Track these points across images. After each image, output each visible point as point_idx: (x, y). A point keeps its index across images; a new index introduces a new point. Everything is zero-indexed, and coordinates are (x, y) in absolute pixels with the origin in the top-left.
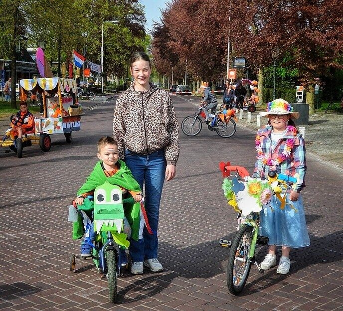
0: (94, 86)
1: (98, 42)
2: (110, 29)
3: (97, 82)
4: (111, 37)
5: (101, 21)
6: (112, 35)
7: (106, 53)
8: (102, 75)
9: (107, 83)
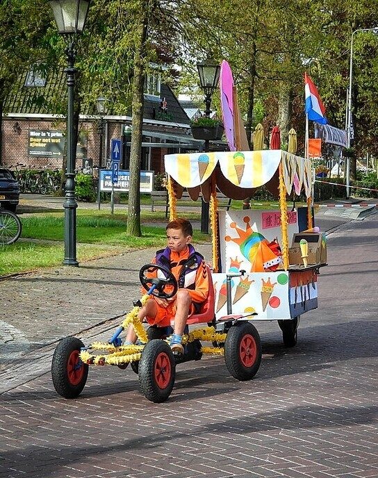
0: (330, 180)
1: (338, 78)
2: (366, 47)
3: (335, 171)
4: (369, 66)
5: (346, 30)
6: (372, 63)
7: (357, 104)
8: (347, 154)
9: (355, 174)
